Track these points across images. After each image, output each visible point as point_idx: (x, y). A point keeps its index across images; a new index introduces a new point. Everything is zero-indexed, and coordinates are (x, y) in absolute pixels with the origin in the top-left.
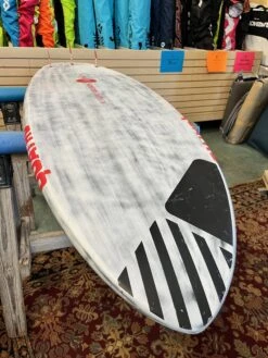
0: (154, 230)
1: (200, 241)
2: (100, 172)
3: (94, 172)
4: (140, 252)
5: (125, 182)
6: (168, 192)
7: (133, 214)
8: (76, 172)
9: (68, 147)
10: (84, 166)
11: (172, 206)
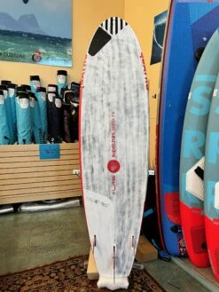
0: (117, 32)
1: (107, 28)
2: (125, 54)
3: (127, 55)
4: (121, 28)
5: (119, 49)
6: (108, 44)
7: (120, 38)
8: (133, 55)
9: (134, 70)
10: (130, 58)
11: (109, 38)
